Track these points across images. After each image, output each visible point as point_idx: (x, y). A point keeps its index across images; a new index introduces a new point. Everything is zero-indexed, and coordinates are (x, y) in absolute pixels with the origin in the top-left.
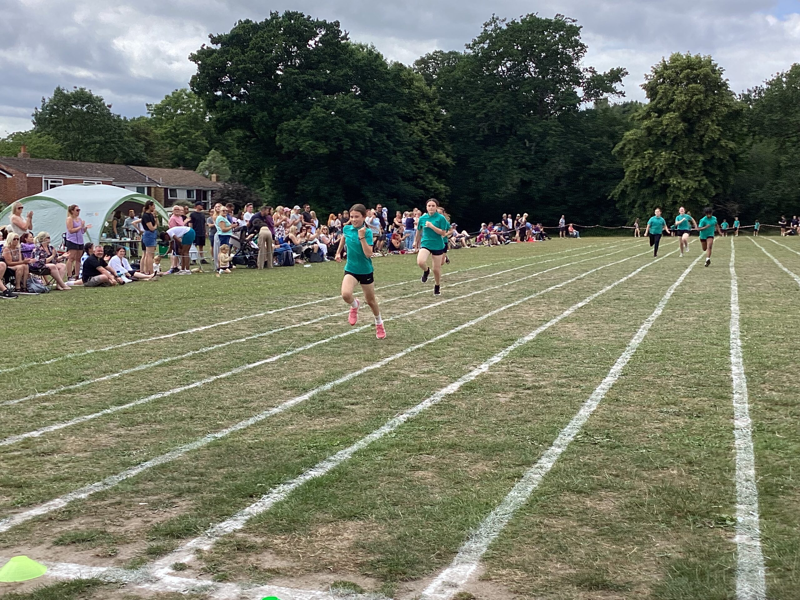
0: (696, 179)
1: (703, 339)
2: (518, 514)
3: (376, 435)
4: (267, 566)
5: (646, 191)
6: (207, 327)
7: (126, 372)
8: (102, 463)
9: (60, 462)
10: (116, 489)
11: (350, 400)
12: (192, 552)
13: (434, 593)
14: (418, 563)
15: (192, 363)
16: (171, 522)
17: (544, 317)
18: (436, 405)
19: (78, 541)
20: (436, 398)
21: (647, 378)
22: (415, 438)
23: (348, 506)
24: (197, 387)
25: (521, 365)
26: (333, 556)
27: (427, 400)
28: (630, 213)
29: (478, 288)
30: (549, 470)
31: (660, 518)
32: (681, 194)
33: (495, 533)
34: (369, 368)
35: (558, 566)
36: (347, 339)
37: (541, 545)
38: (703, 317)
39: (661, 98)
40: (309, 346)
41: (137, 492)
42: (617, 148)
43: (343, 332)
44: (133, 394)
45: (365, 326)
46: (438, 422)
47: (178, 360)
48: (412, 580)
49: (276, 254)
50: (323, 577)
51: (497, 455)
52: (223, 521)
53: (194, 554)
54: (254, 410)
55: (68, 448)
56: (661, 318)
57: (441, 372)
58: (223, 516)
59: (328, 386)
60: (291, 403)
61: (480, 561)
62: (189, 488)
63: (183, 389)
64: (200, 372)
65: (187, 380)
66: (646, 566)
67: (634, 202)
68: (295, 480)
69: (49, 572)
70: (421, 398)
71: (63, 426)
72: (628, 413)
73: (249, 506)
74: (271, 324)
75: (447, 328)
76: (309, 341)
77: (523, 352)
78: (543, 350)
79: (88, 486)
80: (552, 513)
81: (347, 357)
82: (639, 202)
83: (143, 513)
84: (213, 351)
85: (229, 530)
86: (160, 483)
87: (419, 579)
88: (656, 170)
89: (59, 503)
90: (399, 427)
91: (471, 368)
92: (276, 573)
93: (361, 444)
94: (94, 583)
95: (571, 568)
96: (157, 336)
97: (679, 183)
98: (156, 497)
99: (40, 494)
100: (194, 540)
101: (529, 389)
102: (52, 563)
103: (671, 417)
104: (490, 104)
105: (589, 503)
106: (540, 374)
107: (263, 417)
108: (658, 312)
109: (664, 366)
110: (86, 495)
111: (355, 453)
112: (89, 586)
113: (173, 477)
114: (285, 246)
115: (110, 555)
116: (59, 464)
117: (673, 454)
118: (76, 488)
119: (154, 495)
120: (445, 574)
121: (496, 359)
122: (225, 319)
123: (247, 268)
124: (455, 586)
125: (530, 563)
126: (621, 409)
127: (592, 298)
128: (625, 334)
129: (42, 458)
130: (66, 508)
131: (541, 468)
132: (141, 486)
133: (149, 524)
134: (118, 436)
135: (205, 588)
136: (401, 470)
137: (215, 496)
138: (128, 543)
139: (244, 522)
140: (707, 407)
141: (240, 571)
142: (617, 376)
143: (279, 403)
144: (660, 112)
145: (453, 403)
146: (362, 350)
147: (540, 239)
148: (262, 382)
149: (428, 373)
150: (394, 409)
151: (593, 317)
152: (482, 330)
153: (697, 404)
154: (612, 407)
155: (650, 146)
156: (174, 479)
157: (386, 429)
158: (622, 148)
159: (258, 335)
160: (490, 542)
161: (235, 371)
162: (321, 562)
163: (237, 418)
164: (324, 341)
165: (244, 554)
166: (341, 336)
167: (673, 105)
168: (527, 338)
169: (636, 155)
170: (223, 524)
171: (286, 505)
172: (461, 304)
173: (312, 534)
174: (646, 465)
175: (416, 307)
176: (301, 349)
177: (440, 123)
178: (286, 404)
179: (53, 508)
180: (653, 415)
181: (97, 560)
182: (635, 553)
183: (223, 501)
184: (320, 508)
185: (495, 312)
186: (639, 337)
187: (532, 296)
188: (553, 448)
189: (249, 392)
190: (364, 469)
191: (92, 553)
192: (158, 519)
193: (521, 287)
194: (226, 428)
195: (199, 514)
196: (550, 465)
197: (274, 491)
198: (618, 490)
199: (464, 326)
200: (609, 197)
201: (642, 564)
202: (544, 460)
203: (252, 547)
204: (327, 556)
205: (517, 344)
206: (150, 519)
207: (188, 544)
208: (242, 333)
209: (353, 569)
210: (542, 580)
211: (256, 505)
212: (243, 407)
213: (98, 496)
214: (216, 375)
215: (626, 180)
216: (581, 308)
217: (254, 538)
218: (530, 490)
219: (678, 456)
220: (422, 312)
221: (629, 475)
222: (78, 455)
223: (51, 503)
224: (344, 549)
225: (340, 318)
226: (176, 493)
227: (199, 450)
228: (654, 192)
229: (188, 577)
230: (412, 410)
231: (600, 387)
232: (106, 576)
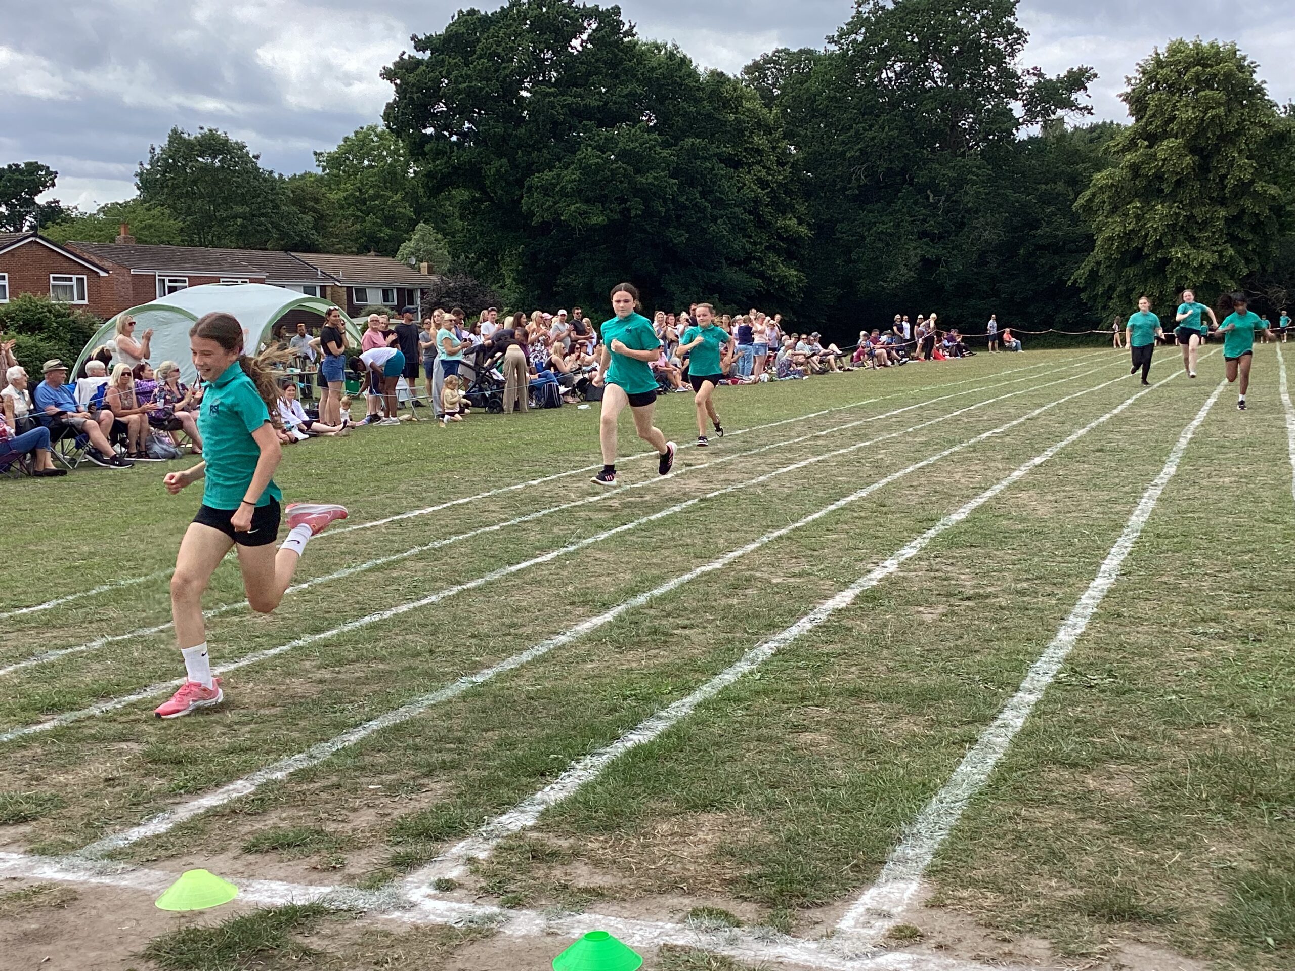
0: (1215, 248)
1: (1251, 514)
2: (976, 801)
3: (729, 677)
4: (582, 884)
5: (1131, 271)
6: (435, 508)
7: (319, 580)
8: (302, 723)
9: (236, 723)
10: (328, 764)
11: (679, 621)
12: (461, 861)
13: (855, 927)
14: (823, 878)
15: (421, 564)
16: (423, 815)
17: (979, 483)
18: (820, 626)
19: (282, 846)
20: (819, 616)
21: (1164, 579)
22: (793, 681)
23: (699, 788)
24: (432, 603)
25: (951, 561)
26: (684, 869)
27: (805, 619)
28: (1105, 308)
29: (864, 437)
30: (1018, 729)
31: (1213, 805)
32: (1190, 275)
33: (942, 832)
34: (703, 569)
35: (1053, 883)
36: (662, 523)
37: (1021, 850)
38: (1246, 477)
39: (1154, 115)
40: (603, 535)
41: (363, 768)
42: (1080, 201)
43: (655, 512)
44: (334, 615)
45: (690, 503)
46: (827, 654)
47: (397, 562)
48: (818, 906)
49: (532, 389)
50: (673, 900)
51: (929, 706)
52: (504, 813)
53: (465, 865)
54: (528, 638)
55: (247, 701)
56: (1175, 479)
57: (822, 575)
58: (503, 806)
59: (642, 599)
60: (585, 627)
61: (924, 876)
62: (444, 762)
63: (411, 606)
64: (435, 579)
65: (415, 592)
66: (1198, 882)
67: (1112, 288)
68: (608, 749)
69: (242, 894)
70: (794, 615)
71: (232, 667)
72: (1141, 636)
73: (541, 790)
74: (536, 501)
75: (821, 503)
76: (602, 527)
77: (951, 539)
78: (985, 536)
79: (285, 760)
80: (1032, 800)
81: (667, 553)
82: (1121, 288)
83: (377, 802)
84: (450, 546)
85: (515, 827)
86: (396, 754)
87: (828, 904)
88: (1147, 235)
89: (243, 787)
90: (765, 663)
91: (869, 566)
92: (597, 894)
93: (706, 691)
94: (315, 911)
95: (1074, 887)
96: (359, 524)
97: (1188, 256)
98: (393, 777)
99: (212, 773)
100: (462, 844)
101: (969, 599)
102: (245, 881)
103: (1213, 642)
104: (870, 134)
105: (1091, 783)
106: (985, 575)
107: (544, 650)
108: (1170, 470)
109: (1190, 558)
110: (284, 773)
111: (699, 705)
112: (307, 916)
113: (416, 745)
114: (545, 376)
115: (334, 868)
116: (236, 727)
117: (1222, 701)
118: (267, 763)
119: (388, 773)
120: (869, 897)
121: (909, 552)
122: (463, 494)
123: (486, 412)
124: (888, 916)
125: (1006, 880)
126: (1127, 629)
127: (1055, 450)
128: (1119, 508)
129: (207, 718)
130: (254, 794)
131: (1005, 726)
132: (368, 759)
133: (388, 819)
134: (321, 681)
135: (491, 918)
136: (778, 732)
137: (486, 773)
138: (360, 848)
139: (537, 815)
140: (1270, 625)
141: (540, 891)
142: (1114, 576)
143: (567, 627)
144: (1153, 139)
145: (849, 623)
146: (689, 541)
147: (956, 355)
148: (534, 594)
149: (800, 575)
150: (753, 634)
151: (1061, 481)
152: (880, 504)
153: (1253, 620)
154: (1112, 627)
155: (1136, 195)
156: (417, 748)
157: (743, 667)
158: (1090, 200)
159: (518, 520)
160: (936, 846)
161: (489, 577)
162: (668, 878)
163: (503, 651)
164: (625, 527)
165: (544, 866)
166: (653, 518)
167: (1174, 126)
168: (956, 517)
169: (1113, 211)
170: (503, 818)
171: (599, 789)
172: (840, 464)
173: (648, 833)
174: (1179, 720)
175: (767, 469)
176: (590, 540)
177: (787, 168)
178: (578, 628)
179: (234, 795)
180: (1182, 639)
181: (315, 876)
182: (1176, 861)
183: (499, 782)
184: (655, 793)
185: (898, 475)
186: (1143, 511)
187: (956, 449)
188: (1020, 694)
189: (517, 611)
190: (716, 730)
191: (304, 864)
192: (402, 811)
193: (936, 434)
194: (488, 667)
195: (465, 803)
196: (1019, 723)
197: (577, 766)
198: (1137, 761)
199: (849, 499)
200: (1069, 283)
201: (1190, 880)
202: (1008, 714)
203: (554, 854)
204: (675, 869)
205: (939, 527)
206: (390, 811)
207: (454, 850)
208: (491, 517)
209: (720, 889)
210: (1029, 906)
211: (552, 788)
212: (510, 634)
213: (302, 776)
214: (460, 583)
215: (1098, 254)
216: (1040, 465)
217: (556, 840)
218: (991, 762)
219: (1232, 705)
220: (777, 477)
221: (1152, 736)
222: (262, 711)
223: (231, 787)
224: (701, 858)
225: (646, 489)
226: (424, 770)
227: (450, 702)
228: (1145, 272)
229: (460, 901)
230: (781, 636)
231: (1086, 594)
232: (333, 900)
